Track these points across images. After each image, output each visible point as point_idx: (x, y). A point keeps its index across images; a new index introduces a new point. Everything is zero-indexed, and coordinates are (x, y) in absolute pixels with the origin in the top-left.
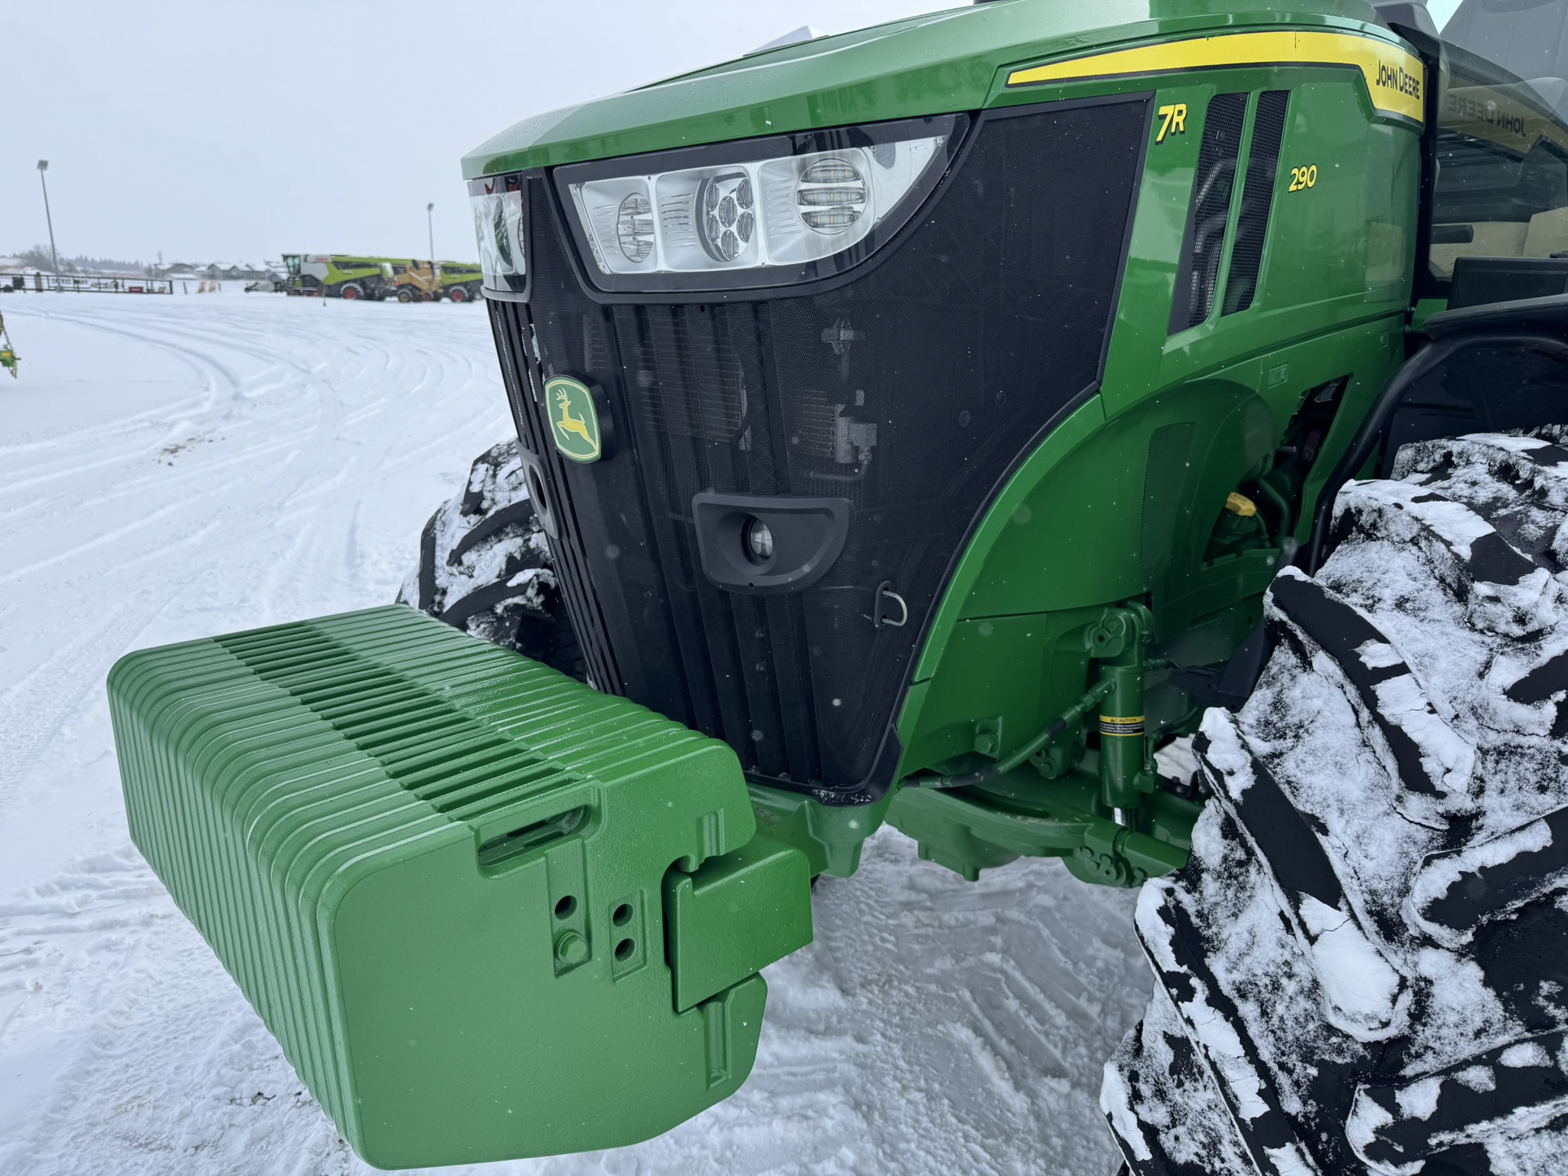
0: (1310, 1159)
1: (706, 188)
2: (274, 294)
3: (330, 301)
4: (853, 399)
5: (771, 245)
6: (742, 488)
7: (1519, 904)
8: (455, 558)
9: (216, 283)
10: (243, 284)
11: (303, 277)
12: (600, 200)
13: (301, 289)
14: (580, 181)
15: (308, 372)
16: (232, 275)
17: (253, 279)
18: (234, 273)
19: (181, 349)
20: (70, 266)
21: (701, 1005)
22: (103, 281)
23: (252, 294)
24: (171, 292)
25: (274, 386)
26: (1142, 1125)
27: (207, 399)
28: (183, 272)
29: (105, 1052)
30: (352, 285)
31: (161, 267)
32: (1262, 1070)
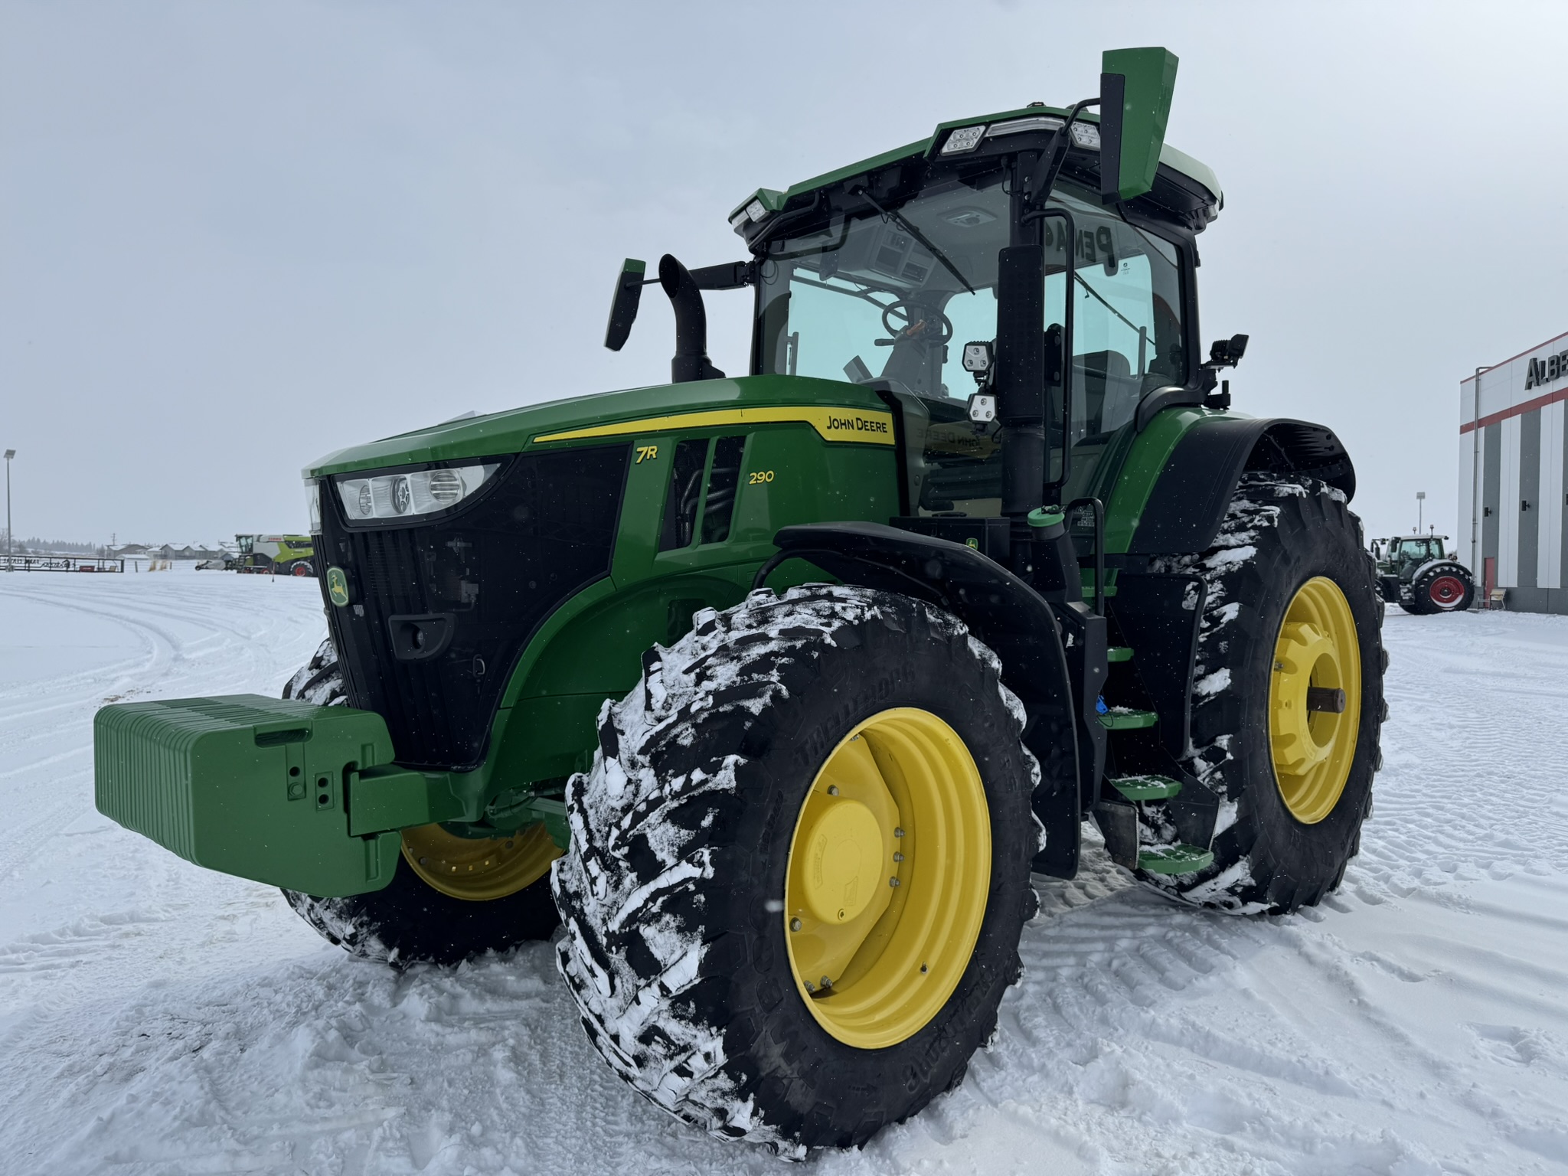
0: (599, 862)
1: (396, 483)
2: (224, 571)
3: (277, 577)
4: (465, 572)
5: (417, 506)
6: (409, 612)
7: (663, 743)
8: (301, 695)
9: (168, 563)
10: (195, 563)
11: (255, 555)
12: (351, 489)
13: (252, 567)
14: (343, 480)
15: (248, 638)
16: (183, 555)
17: (205, 559)
18: (187, 553)
19: (128, 620)
20: (22, 547)
21: (367, 837)
22: (53, 561)
23: (202, 571)
24: (122, 571)
25: (213, 650)
26: (560, 880)
27: (148, 660)
28: (136, 553)
29: (41, 1020)
30: (302, 562)
31: (114, 548)
32: (589, 832)
